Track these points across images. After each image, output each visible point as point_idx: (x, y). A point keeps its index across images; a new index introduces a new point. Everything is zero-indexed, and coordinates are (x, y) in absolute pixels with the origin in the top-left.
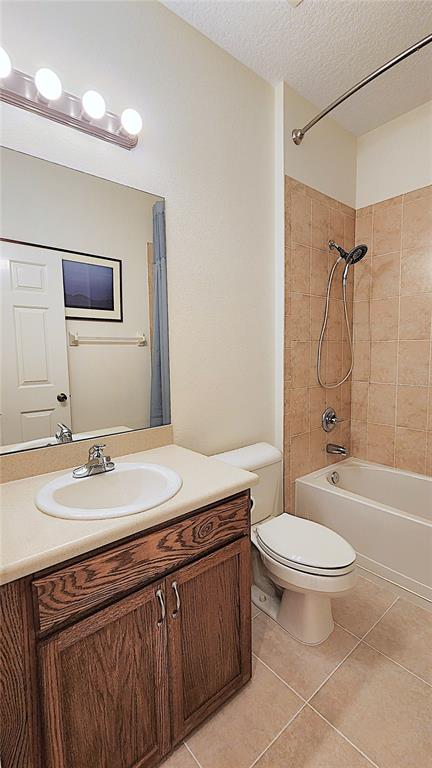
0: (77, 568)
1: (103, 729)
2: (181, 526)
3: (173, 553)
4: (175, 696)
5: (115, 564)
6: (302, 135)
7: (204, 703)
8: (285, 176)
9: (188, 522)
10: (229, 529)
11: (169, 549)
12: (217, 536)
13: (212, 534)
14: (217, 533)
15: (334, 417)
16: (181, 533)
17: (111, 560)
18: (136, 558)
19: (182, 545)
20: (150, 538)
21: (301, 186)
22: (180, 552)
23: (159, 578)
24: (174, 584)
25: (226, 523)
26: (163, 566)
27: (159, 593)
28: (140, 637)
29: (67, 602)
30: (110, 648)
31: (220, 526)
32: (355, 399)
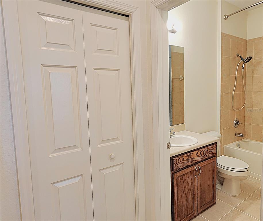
0: (181, 157)
1: (184, 201)
2: (201, 150)
3: (199, 157)
4: (198, 199)
5: (188, 157)
6: (228, 17)
7: (205, 204)
8: (222, 33)
9: (202, 149)
10: (212, 153)
11: (198, 156)
12: (209, 155)
13: (208, 154)
14: (209, 154)
15: (238, 122)
16: (201, 152)
17: (187, 156)
18: (192, 157)
19: (201, 156)
20: (194, 152)
21: (227, 35)
22: (200, 157)
23: (196, 164)
24: (199, 166)
25: (211, 151)
26: (197, 161)
27: (196, 168)
28: (191, 179)
29: (179, 165)
30: (186, 180)
31: (210, 152)
32: (246, 115)
